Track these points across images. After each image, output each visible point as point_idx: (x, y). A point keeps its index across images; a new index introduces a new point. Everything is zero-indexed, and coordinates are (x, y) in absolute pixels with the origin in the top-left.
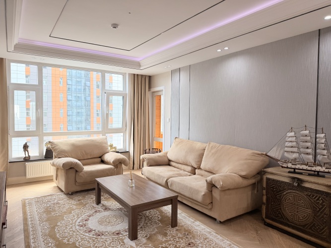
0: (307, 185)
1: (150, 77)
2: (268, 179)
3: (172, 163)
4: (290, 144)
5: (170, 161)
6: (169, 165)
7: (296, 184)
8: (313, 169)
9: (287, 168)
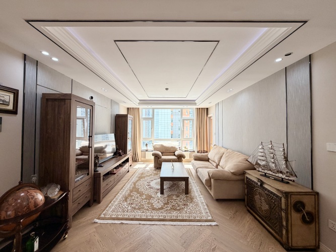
0: (266, 186)
1: (207, 109)
2: (247, 178)
3: (210, 161)
4: (260, 154)
5: (209, 159)
6: (209, 161)
7: (259, 184)
8: (277, 175)
9: (259, 171)
